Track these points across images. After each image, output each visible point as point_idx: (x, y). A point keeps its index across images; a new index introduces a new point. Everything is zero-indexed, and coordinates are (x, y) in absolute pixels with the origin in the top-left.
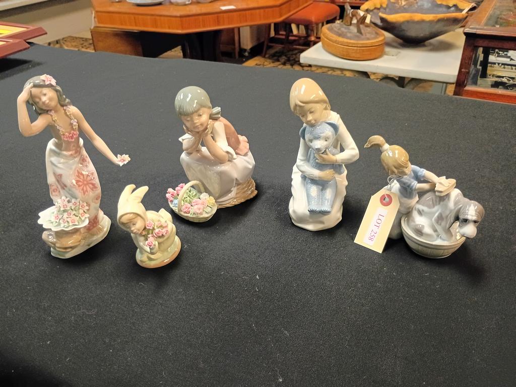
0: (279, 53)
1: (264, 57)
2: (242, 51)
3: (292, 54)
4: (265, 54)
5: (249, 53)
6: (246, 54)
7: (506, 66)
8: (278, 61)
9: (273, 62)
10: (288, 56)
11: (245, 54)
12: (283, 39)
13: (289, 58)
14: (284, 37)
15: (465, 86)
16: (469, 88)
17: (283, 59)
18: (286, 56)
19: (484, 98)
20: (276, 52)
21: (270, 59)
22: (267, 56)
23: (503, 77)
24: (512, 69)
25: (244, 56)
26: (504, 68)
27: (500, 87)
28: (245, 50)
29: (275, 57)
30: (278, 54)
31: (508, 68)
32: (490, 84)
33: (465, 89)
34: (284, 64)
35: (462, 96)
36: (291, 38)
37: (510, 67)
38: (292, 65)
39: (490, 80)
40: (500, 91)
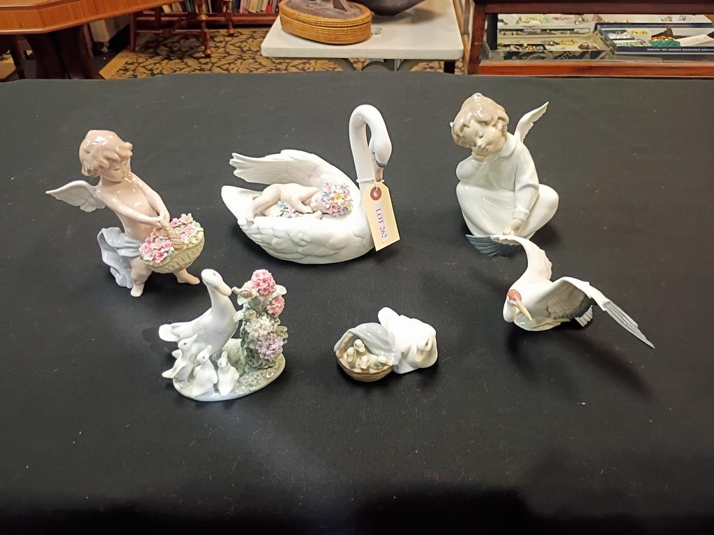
0: (153, 42)
1: (133, 51)
2: (97, 46)
3: (174, 43)
4: (135, 46)
5: (109, 48)
6: (105, 50)
7: (506, 32)
8: (158, 55)
9: (152, 57)
10: (169, 45)
11: (102, 50)
12: (153, 21)
13: (171, 48)
14: (153, 19)
15: (480, 62)
16: (484, 63)
17: (163, 50)
18: (165, 45)
19: (502, 73)
20: (148, 42)
21: (143, 53)
22: (137, 49)
23: (509, 45)
24: (513, 34)
25: (103, 53)
26: (505, 34)
27: (514, 57)
28: (102, 44)
29: (151, 48)
30: (153, 45)
31: (509, 34)
32: (502, 55)
33: (480, 65)
34: (168, 58)
35: (478, 74)
36: (163, 19)
37: (511, 32)
38: (181, 58)
39: (501, 50)
40: (516, 62)
